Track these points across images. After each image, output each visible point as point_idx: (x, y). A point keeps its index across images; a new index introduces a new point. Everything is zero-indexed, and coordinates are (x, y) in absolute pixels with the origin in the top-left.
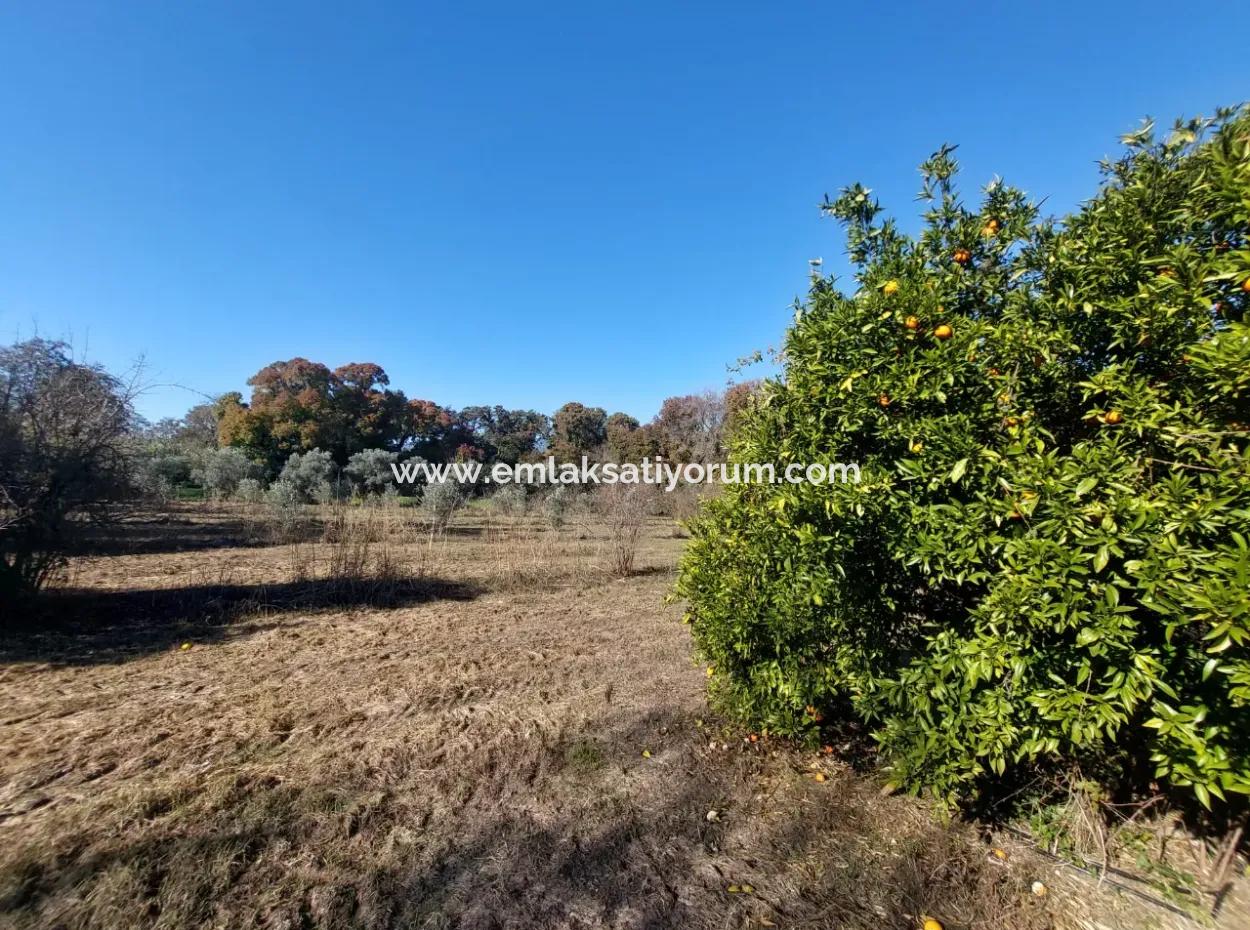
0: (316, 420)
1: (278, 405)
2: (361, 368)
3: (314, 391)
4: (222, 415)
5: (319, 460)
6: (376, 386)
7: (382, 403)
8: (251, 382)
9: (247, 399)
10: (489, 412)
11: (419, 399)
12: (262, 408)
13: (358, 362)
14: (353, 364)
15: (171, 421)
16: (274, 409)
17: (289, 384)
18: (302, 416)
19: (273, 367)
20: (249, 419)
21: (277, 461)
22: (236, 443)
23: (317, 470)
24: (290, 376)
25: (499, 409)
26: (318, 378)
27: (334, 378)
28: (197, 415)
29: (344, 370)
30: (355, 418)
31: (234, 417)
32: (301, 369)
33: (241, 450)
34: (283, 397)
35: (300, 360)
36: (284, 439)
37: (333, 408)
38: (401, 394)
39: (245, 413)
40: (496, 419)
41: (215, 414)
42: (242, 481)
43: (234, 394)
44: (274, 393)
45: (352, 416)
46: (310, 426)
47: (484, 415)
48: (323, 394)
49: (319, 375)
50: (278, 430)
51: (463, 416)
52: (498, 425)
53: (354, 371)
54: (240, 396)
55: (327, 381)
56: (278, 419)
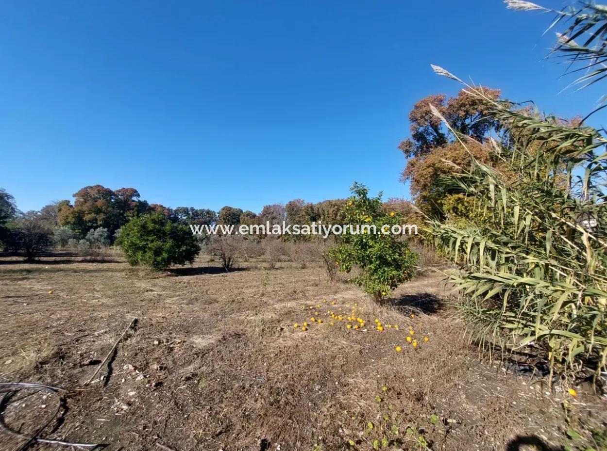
0: (104, 213)
1: (87, 207)
2: (127, 190)
3: (104, 201)
4: (60, 210)
5: (102, 232)
6: (134, 198)
7: (136, 206)
8: (74, 196)
9: (72, 203)
10: (188, 210)
11: (155, 204)
12: (80, 208)
13: (126, 187)
14: (124, 189)
15: (33, 211)
16: (85, 208)
17: (93, 197)
18: (98, 211)
19: (86, 189)
20: (73, 213)
21: (85, 231)
22: (67, 223)
23: (101, 236)
24: (94, 194)
25: (192, 209)
26: (106, 194)
27: (114, 194)
28: (47, 210)
29: (119, 191)
30: (124, 212)
31: (65, 212)
32: (99, 191)
33: (69, 226)
34: (89, 204)
35: (99, 186)
36: (89, 221)
37: (113, 208)
38: (146, 201)
39: (72, 210)
40: (190, 212)
41: (57, 210)
42: (70, 240)
43: (66, 201)
44: (86, 201)
45: (122, 211)
46: (101, 216)
47: (185, 211)
48: (109, 201)
49: (108, 194)
50: (87, 218)
51: (175, 211)
52: (191, 215)
53: (124, 191)
54: (69, 202)
55: (111, 196)
56: (87, 212)
